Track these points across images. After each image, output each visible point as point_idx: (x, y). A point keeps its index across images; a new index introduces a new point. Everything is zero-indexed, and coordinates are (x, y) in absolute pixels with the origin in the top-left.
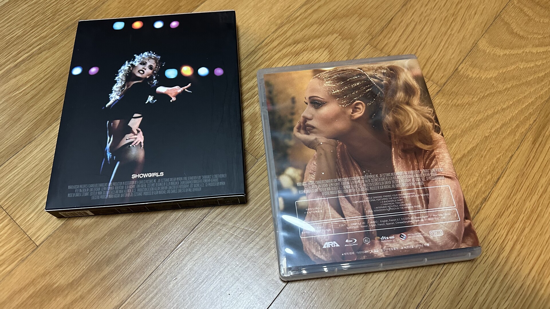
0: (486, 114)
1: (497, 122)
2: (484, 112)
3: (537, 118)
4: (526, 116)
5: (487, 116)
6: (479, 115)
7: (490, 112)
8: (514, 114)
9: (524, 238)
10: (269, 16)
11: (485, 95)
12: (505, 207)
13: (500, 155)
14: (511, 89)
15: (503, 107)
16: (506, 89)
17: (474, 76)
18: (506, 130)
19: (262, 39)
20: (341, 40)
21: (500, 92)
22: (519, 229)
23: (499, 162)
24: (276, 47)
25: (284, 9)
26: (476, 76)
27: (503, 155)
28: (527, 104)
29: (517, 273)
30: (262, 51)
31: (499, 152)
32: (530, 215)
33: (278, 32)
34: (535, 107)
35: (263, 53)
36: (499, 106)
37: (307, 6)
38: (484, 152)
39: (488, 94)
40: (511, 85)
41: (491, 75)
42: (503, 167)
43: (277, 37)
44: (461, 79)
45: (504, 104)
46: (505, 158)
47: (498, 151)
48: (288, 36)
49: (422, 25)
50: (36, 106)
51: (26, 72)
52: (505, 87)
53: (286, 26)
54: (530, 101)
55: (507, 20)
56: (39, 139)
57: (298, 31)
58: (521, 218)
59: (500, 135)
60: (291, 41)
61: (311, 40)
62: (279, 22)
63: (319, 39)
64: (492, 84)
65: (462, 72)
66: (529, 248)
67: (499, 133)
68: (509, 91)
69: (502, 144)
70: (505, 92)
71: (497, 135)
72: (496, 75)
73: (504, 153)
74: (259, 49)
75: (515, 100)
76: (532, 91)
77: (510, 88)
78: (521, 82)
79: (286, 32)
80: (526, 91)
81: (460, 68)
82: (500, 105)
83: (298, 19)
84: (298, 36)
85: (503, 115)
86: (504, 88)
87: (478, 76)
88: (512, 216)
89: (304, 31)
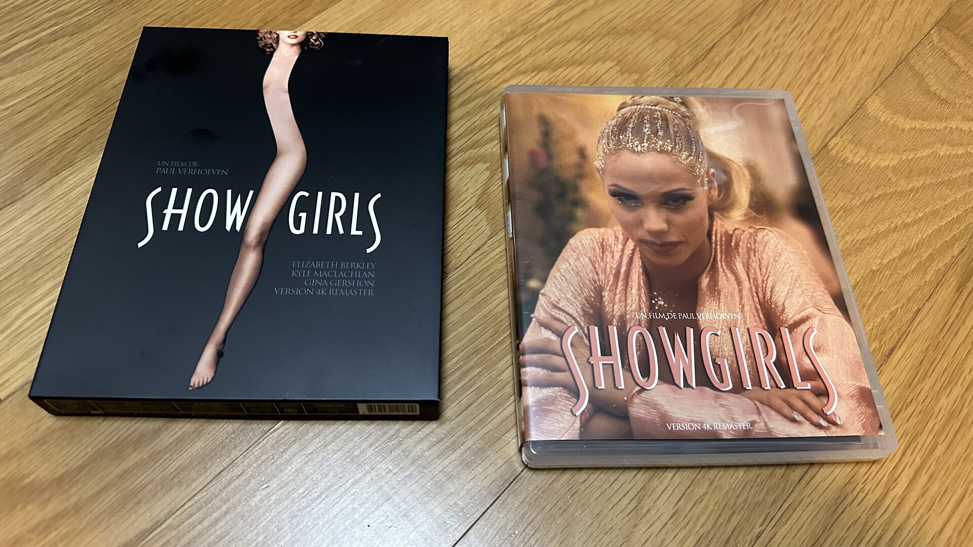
0: (875, 230)
1: (894, 246)
2: (872, 226)
3: (965, 247)
4: (946, 242)
5: (877, 234)
6: (863, 232)
7: (882, 228)
8: (925, 236)
9: (934, 462)
10: (490, 18)
11: (875, 196)
12: (902, 403)
13: (897, 306)
14: (921, 191)
15: (907, 221)
16: (912, 190)
17: (856, 160)
18: (909, 262)
19: (475, 57)
20: (619, 73)
21: (902, 194)
22: (926, 445)
23: (895, 318)
24: (498, 73)
25: (519, 9)
26: (860, 161)
27: (902, 307)
28: (949, 219)
29: (919, 527)
30: (473, 78)
31: (895, 300)
32: (947, 423)
33: (505, 47)
34: (964, 227)
35: (474, 81)
36: (899, 218)
37: (561, 7)
38: (868, 299)
39: (880, 196)
40: (921, 182)
41: (887, 163)
42: (901, 328)
43: (501, 55)
44: (831, 164)
45: (908, 216)
46: (906, 313)
47: (894, 298)
48: (522, 56)
49: (768, 62)
50: (33, 137)
51: (22, 72)
52: (911, 186)
53: (519, 38)
54: (955, 215)
55: (920, 69)
56: (30, 197)
57: (541, 50)
58: (930, 425)
59: (899, 271)
60: (527, 64)
61: (564, 68)
62: (508, 29)
63: (580, 68)
64: (888, 179)
65: (834, 152)
66: (943, 483)
67: (896, 266)
68: (918, 194)
69: (901, 287)
70: (910, 195)
71: (893, 271)
72: (896, 163)
73: (904, 304)
74: (468, 74)
75: (927, 210)
76: (959, 197)
77: (920, 188)
78: (940, 179)
79: (520, 48)
80: (947, 195)
81: (831, 144)
82: (901, 217)
83: (543, 29)
84: (542, 58)
85: (904, 235)
86: (909, 188)
87: (863, 162)
88: (913, 421)
89: (553, 51)
